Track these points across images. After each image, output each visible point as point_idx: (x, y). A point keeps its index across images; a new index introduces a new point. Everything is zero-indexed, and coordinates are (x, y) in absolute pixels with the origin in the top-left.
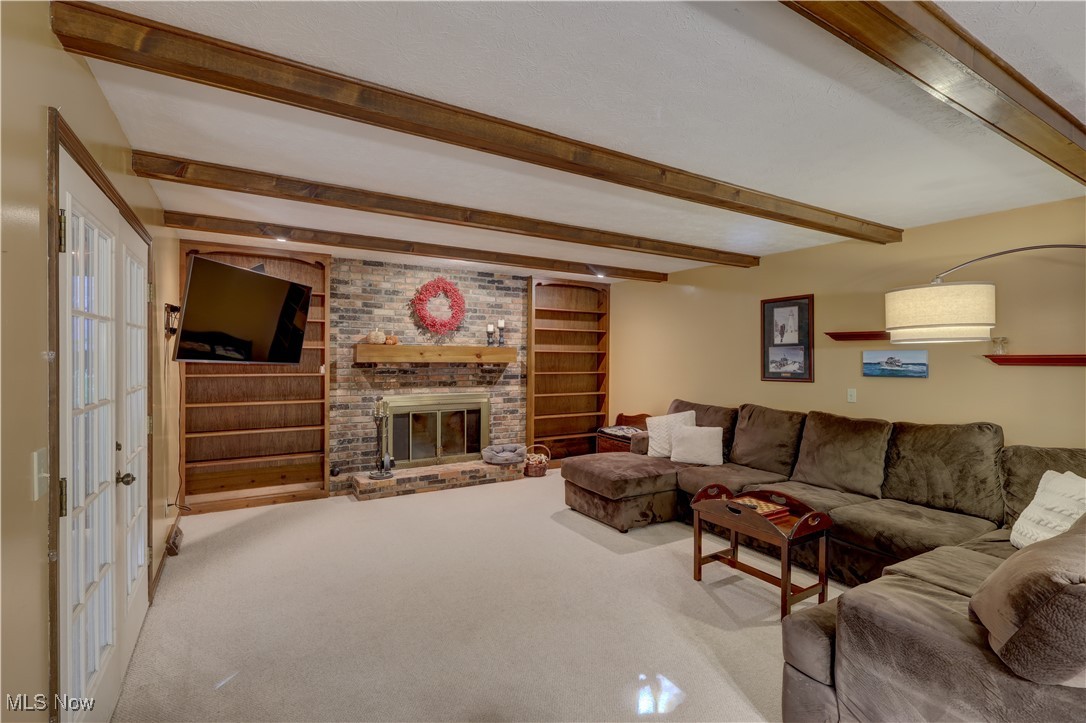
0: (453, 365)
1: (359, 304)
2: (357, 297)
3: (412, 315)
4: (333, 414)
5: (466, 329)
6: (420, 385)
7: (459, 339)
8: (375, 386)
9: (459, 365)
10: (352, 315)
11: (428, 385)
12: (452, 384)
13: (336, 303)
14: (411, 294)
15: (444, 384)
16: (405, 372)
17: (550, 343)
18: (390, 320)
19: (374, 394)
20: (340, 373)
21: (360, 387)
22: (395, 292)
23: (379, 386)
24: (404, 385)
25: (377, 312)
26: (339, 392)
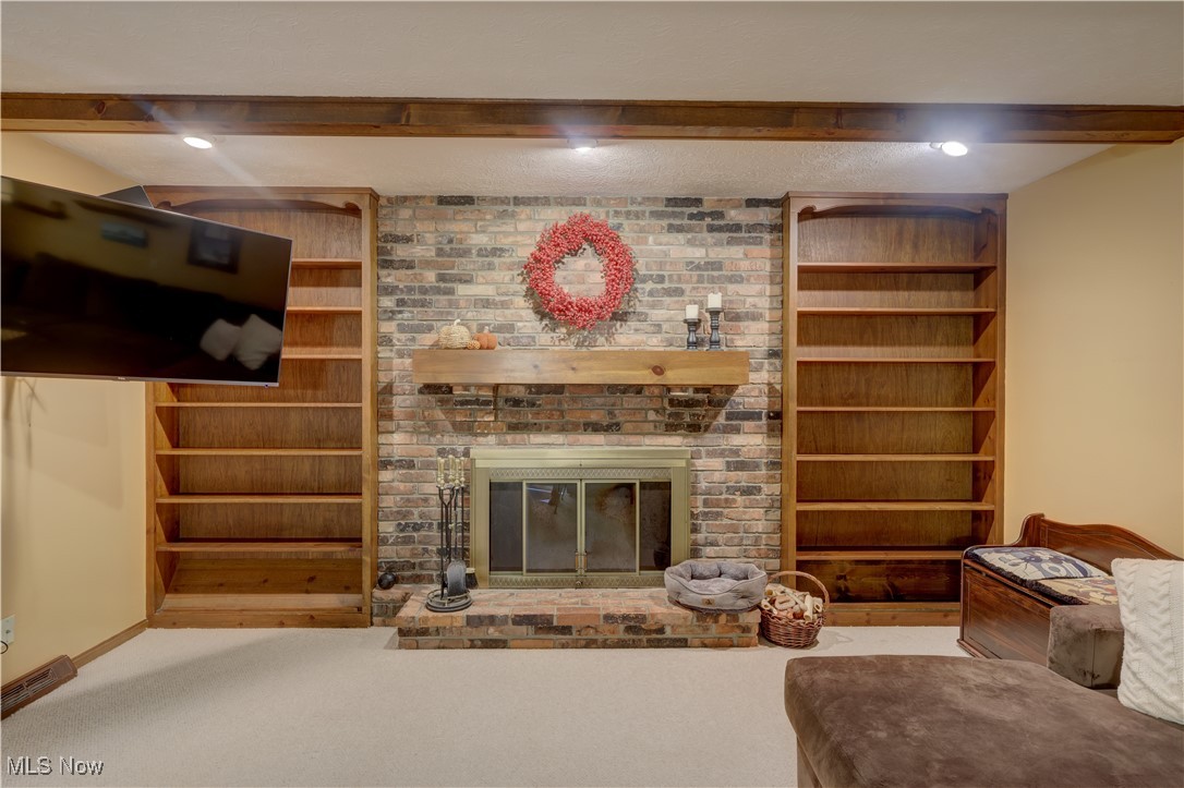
0: (613, 389)
1: (430, 277)
2: (427, 264)
3: (530, 293)
4: (386, 476)
5: (643, 317)
6: (547, 429)
7: (627, 337)
8: (459, 428)
9: (626, 389)
10: (418, 298)
11: (562, 430)
12: (612, 428)
13: (390, 278)
14: (525, 253)
15: (596, 428)
16: (517, 402)
17: (845, 344)
18: (486, 303)
19: (459, 442)
20: (400, 403)
21: (433, 428)
22: (497, 252)
23: (467, 429)
24: (514, 428)
25: (462, 290)
26: (397, 438)
